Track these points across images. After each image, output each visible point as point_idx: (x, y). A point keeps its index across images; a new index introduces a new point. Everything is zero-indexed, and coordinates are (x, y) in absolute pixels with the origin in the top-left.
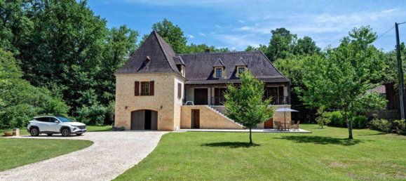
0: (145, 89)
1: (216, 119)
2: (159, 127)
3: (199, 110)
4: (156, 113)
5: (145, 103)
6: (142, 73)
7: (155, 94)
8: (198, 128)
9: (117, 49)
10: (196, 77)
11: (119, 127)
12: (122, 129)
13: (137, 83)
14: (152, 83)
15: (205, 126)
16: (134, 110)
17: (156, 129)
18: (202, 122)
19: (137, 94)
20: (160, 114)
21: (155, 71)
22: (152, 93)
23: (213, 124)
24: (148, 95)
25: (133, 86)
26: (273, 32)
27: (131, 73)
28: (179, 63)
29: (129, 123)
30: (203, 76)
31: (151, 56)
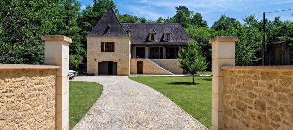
0: (108, 48)
1: (153, 68)
2: (118, 73)
3: (142, 62)
4: (116, 64)
5: (108, 57)
6: (106, 36)
7: (115, 51)
8: (142, 73)
9: (69, 15)
10: (137, 39)
11: (90, 73)
12: (93, 74)
13: (102, 43)
14: (113, 43)
15: (146, 72)
16: (101, 61)
17: (116, 74)
18: (144, 70)
19: (102, 50)
20: (119, 65)
21: (116, 36)
22: (113, 51)
23: (152, 71)
24: (110, 51)
25: (100, 45)
26: (177, 8)
27: (98, 36)
28: (127, 30)
29: (97, 70)
30: (142, 39)
31: (111, 24)
